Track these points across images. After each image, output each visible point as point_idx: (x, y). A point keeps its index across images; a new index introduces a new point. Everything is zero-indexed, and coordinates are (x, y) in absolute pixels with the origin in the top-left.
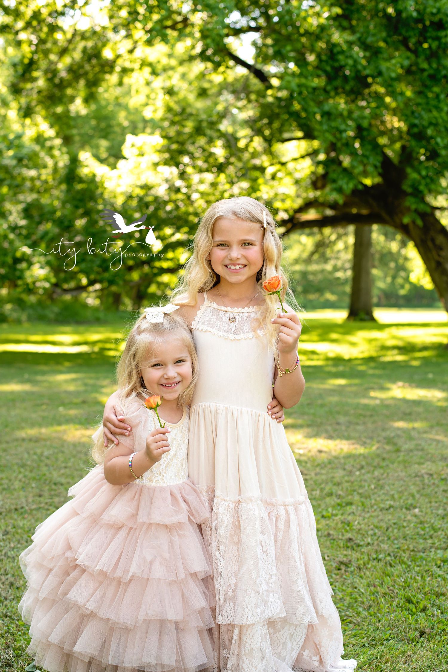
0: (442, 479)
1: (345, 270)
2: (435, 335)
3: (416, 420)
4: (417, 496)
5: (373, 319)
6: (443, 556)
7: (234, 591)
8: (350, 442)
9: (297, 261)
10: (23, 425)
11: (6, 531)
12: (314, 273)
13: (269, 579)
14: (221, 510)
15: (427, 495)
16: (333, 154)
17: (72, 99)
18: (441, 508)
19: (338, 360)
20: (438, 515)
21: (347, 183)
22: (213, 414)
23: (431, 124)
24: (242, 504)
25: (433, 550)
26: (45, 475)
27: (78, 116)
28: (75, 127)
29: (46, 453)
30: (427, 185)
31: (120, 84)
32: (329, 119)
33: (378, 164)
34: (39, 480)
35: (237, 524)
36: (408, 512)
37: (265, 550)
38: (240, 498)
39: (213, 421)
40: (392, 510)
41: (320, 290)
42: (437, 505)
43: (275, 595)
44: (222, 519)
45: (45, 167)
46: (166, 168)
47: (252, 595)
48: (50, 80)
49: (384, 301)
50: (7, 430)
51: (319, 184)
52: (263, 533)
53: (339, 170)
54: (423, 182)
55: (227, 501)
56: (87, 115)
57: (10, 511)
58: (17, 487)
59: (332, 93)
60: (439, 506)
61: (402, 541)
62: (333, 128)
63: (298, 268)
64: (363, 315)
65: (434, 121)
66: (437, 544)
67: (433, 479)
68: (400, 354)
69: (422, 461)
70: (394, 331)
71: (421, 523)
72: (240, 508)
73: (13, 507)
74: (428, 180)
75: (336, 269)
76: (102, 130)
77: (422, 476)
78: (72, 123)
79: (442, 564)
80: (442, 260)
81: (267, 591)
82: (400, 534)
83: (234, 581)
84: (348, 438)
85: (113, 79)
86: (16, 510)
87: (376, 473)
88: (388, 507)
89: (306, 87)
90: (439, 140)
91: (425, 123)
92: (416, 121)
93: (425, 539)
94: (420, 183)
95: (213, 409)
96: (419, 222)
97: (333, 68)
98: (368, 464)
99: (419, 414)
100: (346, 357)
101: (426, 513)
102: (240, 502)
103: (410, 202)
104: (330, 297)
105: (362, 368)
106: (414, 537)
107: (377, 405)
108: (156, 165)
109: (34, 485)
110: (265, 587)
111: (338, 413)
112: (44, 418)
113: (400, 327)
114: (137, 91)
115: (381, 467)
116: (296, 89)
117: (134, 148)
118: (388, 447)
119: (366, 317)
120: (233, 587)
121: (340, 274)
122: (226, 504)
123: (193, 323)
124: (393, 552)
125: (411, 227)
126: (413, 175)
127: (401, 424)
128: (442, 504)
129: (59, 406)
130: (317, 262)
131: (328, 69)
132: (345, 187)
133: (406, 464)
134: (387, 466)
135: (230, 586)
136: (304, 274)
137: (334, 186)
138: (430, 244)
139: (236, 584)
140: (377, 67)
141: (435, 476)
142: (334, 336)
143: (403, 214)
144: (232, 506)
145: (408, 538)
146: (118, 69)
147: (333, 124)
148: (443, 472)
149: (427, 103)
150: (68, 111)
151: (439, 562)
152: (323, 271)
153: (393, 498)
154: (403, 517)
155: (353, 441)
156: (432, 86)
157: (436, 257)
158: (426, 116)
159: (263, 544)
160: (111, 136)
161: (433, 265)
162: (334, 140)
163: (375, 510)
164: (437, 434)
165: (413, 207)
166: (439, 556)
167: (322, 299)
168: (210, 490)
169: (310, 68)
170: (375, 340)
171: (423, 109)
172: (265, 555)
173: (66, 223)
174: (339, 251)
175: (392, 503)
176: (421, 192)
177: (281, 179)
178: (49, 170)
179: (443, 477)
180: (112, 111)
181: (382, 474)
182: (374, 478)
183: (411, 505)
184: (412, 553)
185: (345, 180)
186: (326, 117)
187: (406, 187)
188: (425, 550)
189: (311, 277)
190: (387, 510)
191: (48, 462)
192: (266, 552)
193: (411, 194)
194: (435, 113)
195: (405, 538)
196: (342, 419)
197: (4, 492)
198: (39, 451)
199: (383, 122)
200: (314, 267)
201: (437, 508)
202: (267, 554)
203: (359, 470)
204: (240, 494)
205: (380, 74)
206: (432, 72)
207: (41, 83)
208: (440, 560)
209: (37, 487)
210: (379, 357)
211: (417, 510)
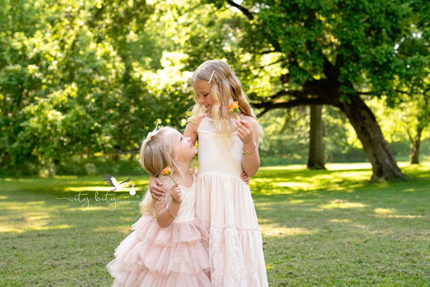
0: (356, 245)
1: (306, 139)
2: (364, 176)
3: (345, 218)
4: (339, 252)
5: (324, 168)
6: (351, 280)
7: (222, 280)
8: (301, 229)
9: (274, 133)
10: (98, 225)
11: (91, 274)
12: (287, 141)
13: (241, 272)
14: (215, 233)
15: (345, 252)
16: (293, 59)
17: (128, 32)
18: (354, 258)
19: (300, 191)
20: (351, 262)
21: (303, 77)
22: (209, 178)
23: (354, 38)
24: (226, 229)
25: (346, 277)
26: (112, 248)
27: (132, 43)
28: (129, 50)
29: (112, 238)
30: (353, 77)
31: (158, 20)
32: (289, 37)
33: (322, 65)
34: (109, 250)
35: (224, 242)
36: (333, 260)
37: (238, 255)
38: (224, 226)
39: (209, 183)
40: (323, 260)
41: (290, 152)
42: (351, 256)
43: (244, 281)
44: (216, 238)
45: (110, 74)
46: (188, 72)
47: (232, 280)
48: (114, 19)
49: (332, 159)
50: (88, 228)
51: (285, 79)
52: (237, 246)
53: (297, 69)
54: (351, 75)
55: (217, 228)
56: (138, 41)
57: (93, 265)
58: (95, 254)
59: (291, 21)
60: (353, 257)
61: (328, 273)
62: (292, 42)
63: (275, 138)
64: (317, 166)
65: (356, 36)
66: (349, 274)
67: (350, 245)
68: (340, 186)
69: (345, 236)
70: (337, 174)
71: (340, 265)
72: (224, 231)
73: (95, 263)
74: (354, 74)
75: (300, 138)
76: (148, 51)
77: (344, 244)
78: (128, 47)
79: (351, 285)
80: (365, 126)
81: (240, 279)
82: (327, 270)
83: (222, 274)
84: (301, 227)
85: (154, 17)
86: (97, 264)
87: (315, 243)
88: (320, 258)
89: (274, 17)
90: (359, 48)
91: (350, 38)
92: (345, 37)
93: (342, 272)
94: (348, 76)
95: (209, 176)
96: (349, 101)
97: (290, 5)
98: (310, 239)
99: (347, 215)
100: (305, 189)
101: (344, 261)
102: (225, 228)
103: (344, 89)
104: (297, 157)
105: (315, 194)
106: (335, 271)
107: (321, 212)
108: (182, 70)
109: (106, 252)
110: (239, 276)
111: (296, 216)
112: (111, 222)
113: (341, 172)
114: (169, 26)
115: (319, 240)
116: (268, 19)
117: (167, 60)
118: (324, 231)
119: (320, 167)
120: (222, 277)
121: (302, 141)
122: (217, 229)
123: (198, 129)
124: (320, 279)
125: (345, 104)
126: (344, 71)
127: (335, 220)
128: (354, 256)
129: (120, 216)
130: (288, 134)
131: (288, 5)
132: (301, 79)
133: (334, 238)
134: (323, 239)
135: (220, 276)
136: (280, 142)
137: (294, 79)
138: (357, 116)
139: (223, 276)
140: (318, 4)
141: (352, 244)
142: (298, 178)
143: (339, 97)
144: (221, 230)
145: (331, 272)
146: (157, 11)
147: (292, 40)
148: (357, 241)
149: (351, 26)
150: (125, 39)
151: (349, 283)
152: (292, 139)
153: (324, 254)
154: (329, 263)
155: (303, 228)
156: (354, 15)
157: (362, 124)
158: (350, 33)
159: (237, 252)
160: (153, 55)
161: (360, 129)
162: (293, 50)
163: (311, 260)
164: (357, 224)
165: (345, 92)
166: (349, 280)
167: (291, 158)
168: (208, 222)
169: (276, 6)
170: (324, 179)
171: (348, 29)
172: (238, 258)
173: (124, 109)
174: (301, 126)
175: (323, 256)
176: (349, 82)
177: (262, 77)
178: (113, 76)
179: (357, 244)
180: (154, 39)
181: (319, 243)
182: (313, 245)
183: (336, 257)
184: (332, 279)
185: (301, 75)
186: (287, 36)
187: (340, 80)
188: (341, 277)
189: (284, 144)
190: (320, 259)
191: (113, 242)
192: (239, 256)
193: (344, 84)
194: (356, 31)
195: (329, 272)
196: (298, 219)
197: (87, 256)
198: (107, 237)
199: (325, 39)
200: (285, 137)
201: (351, 258)
202: (239, 258)
203: (304, 242)
204: (225, 223)
205: (320, 8)
206: (353, 6)
207: (108, 21)
208: (350, 282)
209: (109, 254)
210: (327, 188)
211: (338, 260)
